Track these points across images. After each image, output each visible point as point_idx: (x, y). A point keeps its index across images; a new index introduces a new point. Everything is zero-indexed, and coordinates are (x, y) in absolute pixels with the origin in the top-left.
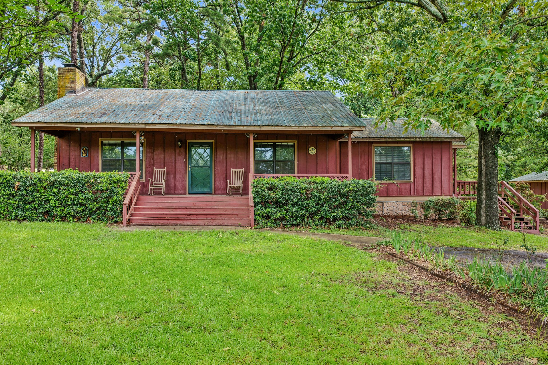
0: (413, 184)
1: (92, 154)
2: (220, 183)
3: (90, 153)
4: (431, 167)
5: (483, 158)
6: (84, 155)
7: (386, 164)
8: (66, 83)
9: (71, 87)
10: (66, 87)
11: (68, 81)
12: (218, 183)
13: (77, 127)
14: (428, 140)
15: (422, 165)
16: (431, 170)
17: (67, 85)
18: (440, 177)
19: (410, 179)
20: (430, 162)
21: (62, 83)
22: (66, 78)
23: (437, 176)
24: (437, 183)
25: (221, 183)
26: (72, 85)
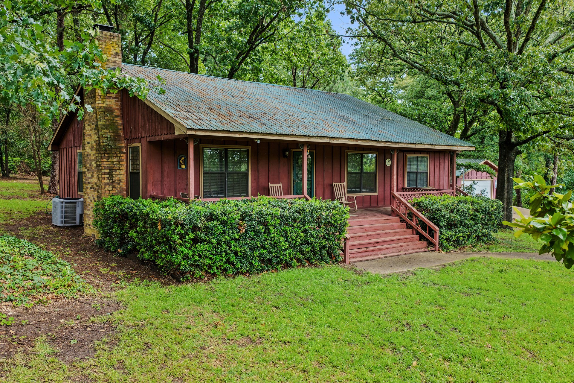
4: (438, 175)
5: (506, 172)
6: (183, 166)
7: (413, 173)
9: (115, 62)
10: (108, 60)
11: (111, 53)
13: (256, 139)
15: (434, 173)
16: (438, 177)
17: (109, 58)
18: (443, 184)
19: (427, 187)
20: (438, 171)
22: (108, 47)
26: (117, 59)
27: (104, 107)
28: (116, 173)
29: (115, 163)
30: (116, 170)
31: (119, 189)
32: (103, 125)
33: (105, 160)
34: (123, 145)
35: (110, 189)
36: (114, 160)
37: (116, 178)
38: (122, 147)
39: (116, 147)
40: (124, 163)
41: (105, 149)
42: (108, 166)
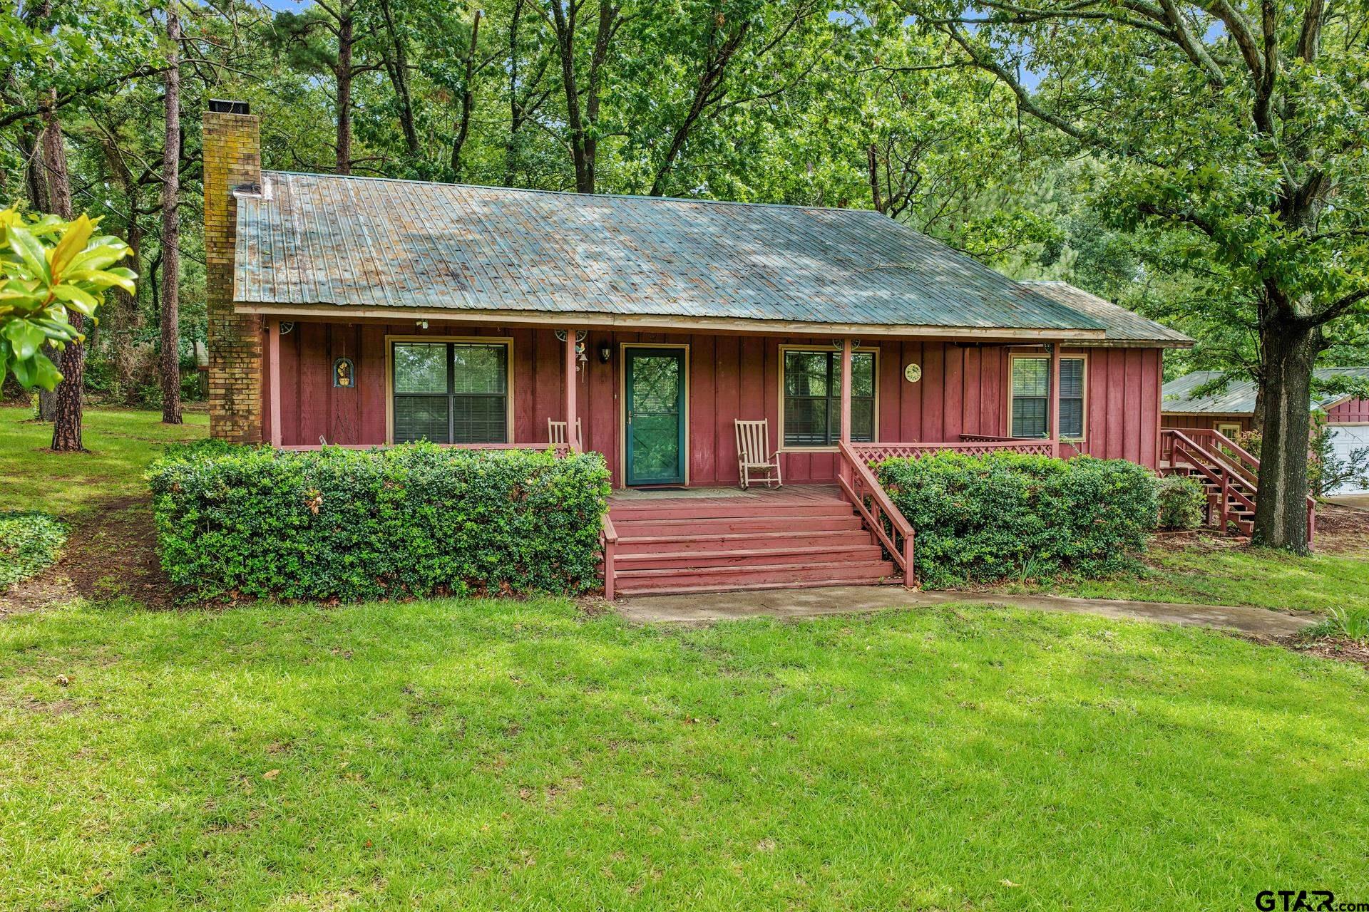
0: (1086, 445)
1: (365, 379)
2: (703, 455)
3: (358, 377)
4: (1120, 406)
5: (1284, 397)
6: (344, 382)
7: (1034, 400)
8: (229, 160)
9: (247, 173)
10: (231, 171)
11: (236, 155)
12: (698, 456)
13: (420, 320)
14: (1126, 346)
15: (1104, 402)
16: (1121, 412)
17: (233, 166)
18: (1137, 429)
19: (1081, 435)
20: (1119, 396)
21: (217, 160)
22: (230, 144)
23: (1131, 426)
24: (1131, 443)
25: (706, 456)
26: (250, 168)
27: (223, 265)
28: (241, 397)
29: (237, 376)
30: (240, 391)
31: (246, 428)
32: (218, 300)
33: (216, 370)
34: (256, 340)
35: (228, 428)
36: (236, 371)
37: (240, 407)
38: (253, 344)
39: (242, 344)
40: (258, 376)
41: (217, 348)
42: (223, 381)
